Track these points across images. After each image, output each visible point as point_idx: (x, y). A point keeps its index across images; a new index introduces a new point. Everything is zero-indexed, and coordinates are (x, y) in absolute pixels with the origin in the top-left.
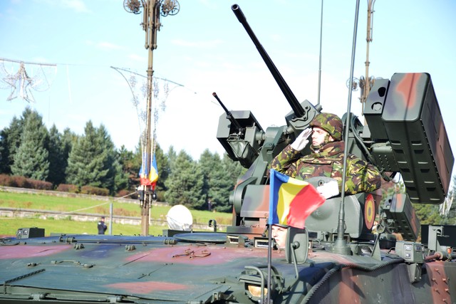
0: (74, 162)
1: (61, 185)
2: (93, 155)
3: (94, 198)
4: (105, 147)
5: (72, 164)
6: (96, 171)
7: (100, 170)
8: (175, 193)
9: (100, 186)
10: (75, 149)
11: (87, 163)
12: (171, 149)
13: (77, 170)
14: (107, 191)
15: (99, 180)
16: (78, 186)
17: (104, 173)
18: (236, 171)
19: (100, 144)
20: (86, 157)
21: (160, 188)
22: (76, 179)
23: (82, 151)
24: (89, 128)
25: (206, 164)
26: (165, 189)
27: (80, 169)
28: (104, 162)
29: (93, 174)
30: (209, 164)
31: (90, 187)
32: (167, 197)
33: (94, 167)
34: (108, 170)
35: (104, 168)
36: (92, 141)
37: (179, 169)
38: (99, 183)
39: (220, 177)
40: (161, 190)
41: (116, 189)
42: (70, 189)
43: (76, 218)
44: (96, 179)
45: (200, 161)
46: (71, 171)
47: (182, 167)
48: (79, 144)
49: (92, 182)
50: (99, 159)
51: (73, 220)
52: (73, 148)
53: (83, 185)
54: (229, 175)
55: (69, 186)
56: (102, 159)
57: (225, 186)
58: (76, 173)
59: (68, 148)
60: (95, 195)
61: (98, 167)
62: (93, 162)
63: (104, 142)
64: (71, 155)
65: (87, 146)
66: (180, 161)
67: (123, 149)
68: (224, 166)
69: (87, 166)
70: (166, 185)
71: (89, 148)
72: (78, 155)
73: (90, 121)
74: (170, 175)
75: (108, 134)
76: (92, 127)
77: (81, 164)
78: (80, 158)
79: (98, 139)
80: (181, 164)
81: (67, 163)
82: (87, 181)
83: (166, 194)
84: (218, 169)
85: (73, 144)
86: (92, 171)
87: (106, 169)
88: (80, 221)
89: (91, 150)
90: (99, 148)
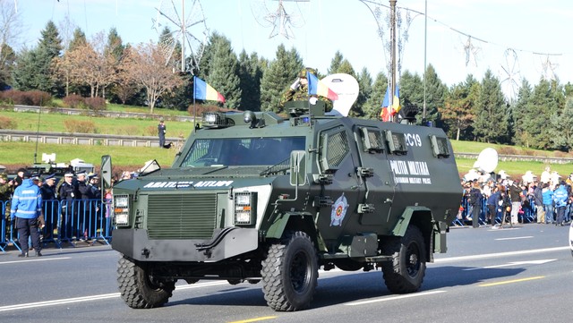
0: (267, 89)
2: (286, 81)
5: (265, 91)
10: (267, 75)
13: (270, 97)
18: (437, 92)
19: (293, 68)
20: (279, 83)
21: (356, 114)
22: (270, 107)
23: (274, 77)
24: (282, 52)
25: (405, 86)
26: (362, 114)
27: (273, 97)
30: (410, 87)
36: (284, 66)
37: (378, 92)
40: (358, 116)
46: (263, 99)
48: (271, 70)
52: (264, 74)
54: (431, 97)
58: (269, 100)
59: (260, 74)
63: (297, 66)
64: (263, 81)
65: (279, 72)
66: (379, 85)
68: (425, 89)
70: (364, 111)
71: (282, 74)
72: (271, 81)
73: (282, 45)
74: (368, 99)
76: (284, 51)
77: (274, 91)
78: (273, 84)
79: (291, 64)
80: (380, 88)
81: (259, 89)
84: (419, 92)
85: (265, 70)
89: (284, 76)
90: (292, 73)
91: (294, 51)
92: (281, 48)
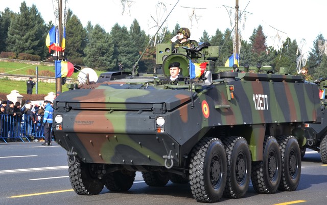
0: (13, 35)
1: (2, 53)
2: (27, 29)
3: (28, 62)
4: (36, 22)
5: (11, 36)
6: (29, 41)
7: (32, 41)
8: (92, 59)
9: (33, 53)
10: (13, 24)
11: (23, 36)
12: (89, 24)
13: (15, 40)
14: (39, 57)
15: (32, 48)
16: (15, 53)
17: (36, 43)
18: (140, 40)
19: (33, 20)
20: (21, 30)
21: (80, 55)
22: (14, 48)
23: (18, 25)
24: (24, 7)
25: (116, 35)
26: (84, 55)
27: (17, 40)
28: (36, 35)
29: (28, 44)
30: (119, 36)
31: (25, 54)
32: (86, 62)
33: (28, 38)
34: (39, 41)
35: (36, 40)
36: (26, 18)
37: (95, 39)
38: (32, 51)
39: (128, 45)
40: (81, 56)
41: (46, 55)
42: (9, 55)
43: (12, 78)
44: (30, 48)
45: (111, 33)
46: (10, 42)
47: (97, 38)
48: (16, 21)
49: (26, 50)
50: (32, 32)
51: (10, 80)
52: (11, 23)
53: (20, 52)
54: (134, 43)
55: (9, 53)
56: (34, 31)
57: (131, 52)
58: (14, 43)
59: (8, 24)
60: (29, 60)
61: (31, 38)
62: (27, 34)
63: (36, 19)
64: (10, 29)
65: (22, 22)
66: (95, 33)
67: (50, 23)
68: (131, 37)
69: (23, 38)
70: (85, 52)
71: (24, 24)
72: (15, 29)
73: (24, 2)
74: (88, 44)
75: (39, 12)
76: (26, 7)
77: (18, 36)
78: (17, 31)
79: (31, 16)
80: (96, 36)
81: (7, 35)
82: (23, 50)
83: (85, 59)
84: (125, 39)
85: (12, 20)
86: (27, 42)
87: (37, 40)
88: (15, 81)
89: (25, 25)
90: (32, 23)
91: (34, 7)
92: (24, 5)
